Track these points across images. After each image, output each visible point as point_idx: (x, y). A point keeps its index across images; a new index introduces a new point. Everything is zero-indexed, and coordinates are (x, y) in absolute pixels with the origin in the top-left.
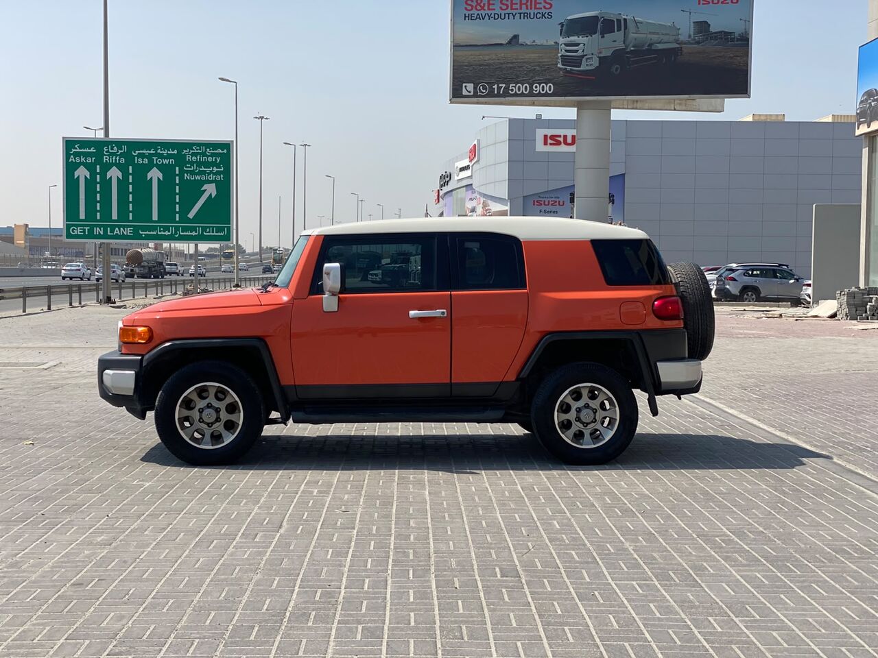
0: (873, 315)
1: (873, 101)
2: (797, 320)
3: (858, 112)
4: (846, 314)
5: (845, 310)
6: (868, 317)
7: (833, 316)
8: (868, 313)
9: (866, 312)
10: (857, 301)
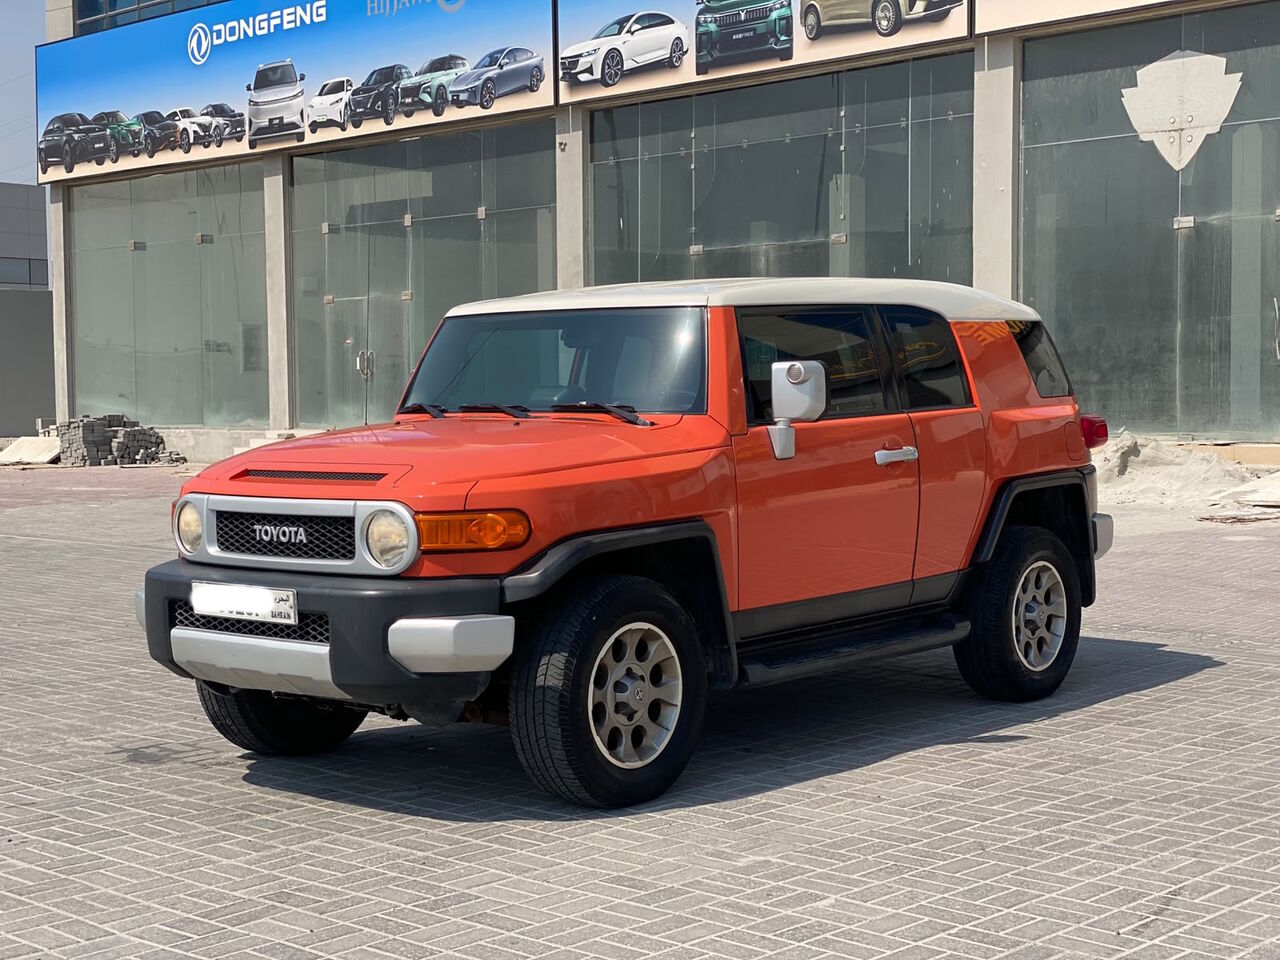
0: (122, 457)
1: (76, 132)
2: (24, 469)
3: (42, 146)
4: (84, 456)
5: (81, 451)
6: (116, 461)
7: (56, 460)
8: (116, 454)
9: (111, 453)
10: (97, 437)
